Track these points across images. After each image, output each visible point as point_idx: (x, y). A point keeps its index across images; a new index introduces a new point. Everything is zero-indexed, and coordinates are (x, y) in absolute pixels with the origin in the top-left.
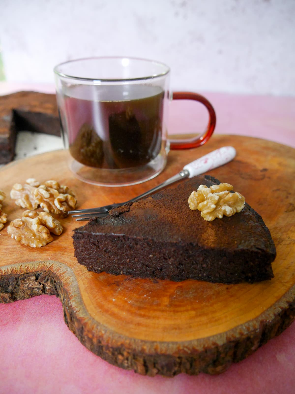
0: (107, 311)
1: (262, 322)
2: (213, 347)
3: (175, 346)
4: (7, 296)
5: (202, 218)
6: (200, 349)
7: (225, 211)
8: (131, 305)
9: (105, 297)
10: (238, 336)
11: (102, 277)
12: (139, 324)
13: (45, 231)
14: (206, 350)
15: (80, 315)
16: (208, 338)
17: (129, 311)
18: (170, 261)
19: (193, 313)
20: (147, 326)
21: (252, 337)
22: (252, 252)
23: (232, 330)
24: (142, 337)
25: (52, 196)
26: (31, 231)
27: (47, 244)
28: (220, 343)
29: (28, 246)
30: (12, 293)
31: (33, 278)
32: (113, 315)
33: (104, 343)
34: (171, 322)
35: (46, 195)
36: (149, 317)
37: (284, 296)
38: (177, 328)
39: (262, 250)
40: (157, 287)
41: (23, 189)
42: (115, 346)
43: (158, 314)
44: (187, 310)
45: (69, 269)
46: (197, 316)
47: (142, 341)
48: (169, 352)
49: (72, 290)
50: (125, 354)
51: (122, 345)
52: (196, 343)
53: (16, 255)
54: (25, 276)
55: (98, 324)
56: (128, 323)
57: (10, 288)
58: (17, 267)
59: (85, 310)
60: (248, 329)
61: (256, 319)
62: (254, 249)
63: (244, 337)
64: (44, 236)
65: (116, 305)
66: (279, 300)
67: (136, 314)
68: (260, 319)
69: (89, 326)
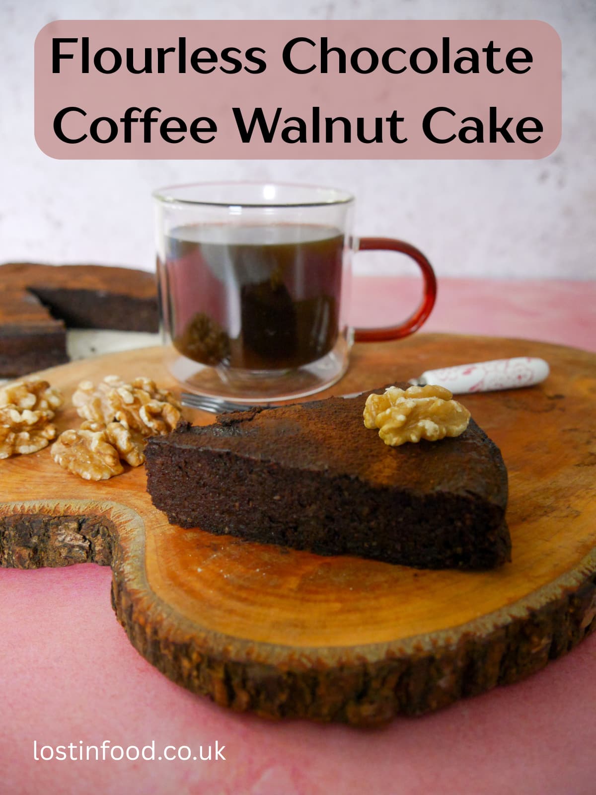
0: (181, 585)
1: (466, 635)
2: (357, 663)
3: (285, 653)
4: (26, 553)
5: (381, 441)
6: (331, 663)
7: (423, 430)
8: (227, 582)
9: (185, 565)
10: (409, 651)
11: (190, 535)
12: (231, 612)
13: (110, 451)
14: (342, 667)
15: (134, 586)
16: (352, 648)
17: (220, 589)
18: (311, 510)
19: (337, 606)
20: (244, 616)
21: (438, 657)
22: (458, 498)
23: (403, 641)
24: (230, 632)
25: (137, 401)
26: (88, 451)
27: (112, 477)
28: (372, 658)
29: (78, 476)
30: (35, 551)
31: (74, 525)
32: (191, 592)
33: (161, 634)
34: (290, 615)
35: (128, 399)
36: (253, 603)
37: (526, 597)
38: (300, 626)
39: (478, 497)
40: (283, 560)
41: (95, 389)
42: (179, 639)
43: (271, 599)
44: (327, 601)
45: (138, 517)
46: (342, 611)
47: (228, 637)
48: (273, 661)
49: (132, 548)
50: (194, 656)
51: (192, 639)
52: (325, 652)
53: (54, 488)
54: (61, 519)
55: (160, 601)
56: (212, 607)
57: (35, 540)
58: (51, 505)
59: (144, 579)
60: (434, 643)
61: (455, 629)
62: (463, 493)
63: (422, 655)
64: (109, 460)
65: (200, 577)
66: (512, 602)
67: (232, 597)
68: (464, 629)
69: (144, 604)
